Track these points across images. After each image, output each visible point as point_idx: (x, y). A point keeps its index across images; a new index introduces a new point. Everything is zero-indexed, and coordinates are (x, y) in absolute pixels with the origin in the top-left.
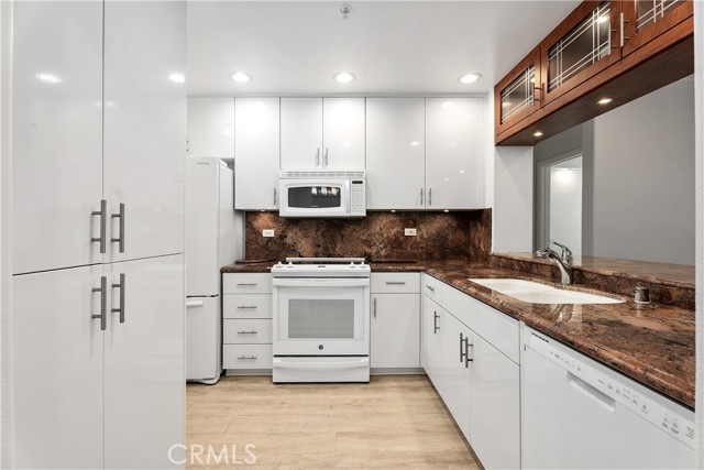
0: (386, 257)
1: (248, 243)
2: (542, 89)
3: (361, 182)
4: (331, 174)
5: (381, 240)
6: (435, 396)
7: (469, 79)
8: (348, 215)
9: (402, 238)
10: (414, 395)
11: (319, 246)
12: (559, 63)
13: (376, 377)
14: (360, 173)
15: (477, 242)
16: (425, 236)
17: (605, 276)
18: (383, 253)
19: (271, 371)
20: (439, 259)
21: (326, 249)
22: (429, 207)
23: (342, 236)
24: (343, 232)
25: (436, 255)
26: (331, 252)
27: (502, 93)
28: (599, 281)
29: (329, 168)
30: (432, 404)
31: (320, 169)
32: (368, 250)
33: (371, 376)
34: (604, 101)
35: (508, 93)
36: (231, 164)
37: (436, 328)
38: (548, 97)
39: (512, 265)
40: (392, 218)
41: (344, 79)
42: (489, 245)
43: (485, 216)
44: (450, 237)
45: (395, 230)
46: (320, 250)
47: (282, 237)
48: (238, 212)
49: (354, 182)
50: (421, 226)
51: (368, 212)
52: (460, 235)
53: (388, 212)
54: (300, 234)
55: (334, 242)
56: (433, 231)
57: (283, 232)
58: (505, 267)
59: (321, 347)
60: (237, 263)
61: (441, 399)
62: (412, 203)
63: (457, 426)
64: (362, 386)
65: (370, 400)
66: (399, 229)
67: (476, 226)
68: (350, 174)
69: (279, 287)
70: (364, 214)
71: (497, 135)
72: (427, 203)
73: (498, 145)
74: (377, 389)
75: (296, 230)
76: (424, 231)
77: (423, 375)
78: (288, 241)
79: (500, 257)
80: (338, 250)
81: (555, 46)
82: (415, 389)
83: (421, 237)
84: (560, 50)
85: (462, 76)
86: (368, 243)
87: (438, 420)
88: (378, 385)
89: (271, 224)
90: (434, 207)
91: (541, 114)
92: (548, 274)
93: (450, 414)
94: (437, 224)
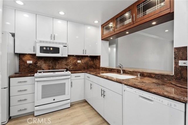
0: (72, 69)
1: (20, 66)
2: (114, 28)
3: (66, 46)
4: (56, 43)
5: (71, 64)
6: (90, 107)
7: (96, 22)
8: (62, 56)
9: (77, 63)
10: (84, 108)
11: (50, 66)
12: (119, 22)
13: (72, 105)
14: (66, 44)
15: (96, 64)
16: (83, 63)
17: (130, 71)
18: (71, 68)
19: (34, 112)
20: (86, 69)
21: (53, 67)
22: (85, 55)
23: (58, 63)
24: (59, 62)
25: (86, 68)
26: (54, 68)
27: (103, 27)
28: (129, 72)
29: (55, 41)
30: (90, 109)
31: (52, 41)
32: (67, 67)
33: (71, 105)
34: (127, 33)
35: (105, 27)
36: (13, 35)
37: (91, 88)
38: (116, 30)
39: (107, 69)
40: (74, 57)
41: (62, 13)
42: (100, 65)
43: (99, 57)
44: (89, 63)
45: (75, 61)
46: (51, 67)
47: (35, 63)
48: (16, 54)
49: (64, 46)
50: (82, 60)
51: (68, 56)
52: (92, 63)
53: (73, 56)
54: (43, 62)
55: (55, 65)
56: (85, 61)
57: (36, 61)
58: (104, 70)
59: (54, 100)
60: (16, 74)
61: (92, 107)
62: (81, 53)
63: (98, 113)
64: (68, 109)
65: (72, 113)
66: (76, 61)
67: (96, 60)
68: (63, 43)
69: (37, 81)
70: (67, 56)
71: (102, 37)
72: (85, 54)
73: (102, 40)
74: (73, 109)
75: (42, 61)
76: (83, 61)
77: (85, 101)
78: (38, 65)
79: (103, 68)
80: (57, 67)
81: (117, 18)
82: (84, 106)
83: (82, 63)
84: (119, 19)
85: (95, 21)
86: (67, 65)
87: (92, 113)
88: (73, 107)
89: (31, 59)
90: (87, 55)
91: (114, 33)
92: (116, 71)
93: (95, 110)
94: (87, 59)
